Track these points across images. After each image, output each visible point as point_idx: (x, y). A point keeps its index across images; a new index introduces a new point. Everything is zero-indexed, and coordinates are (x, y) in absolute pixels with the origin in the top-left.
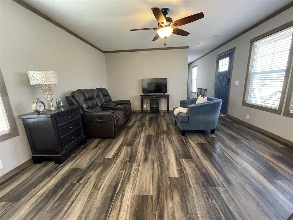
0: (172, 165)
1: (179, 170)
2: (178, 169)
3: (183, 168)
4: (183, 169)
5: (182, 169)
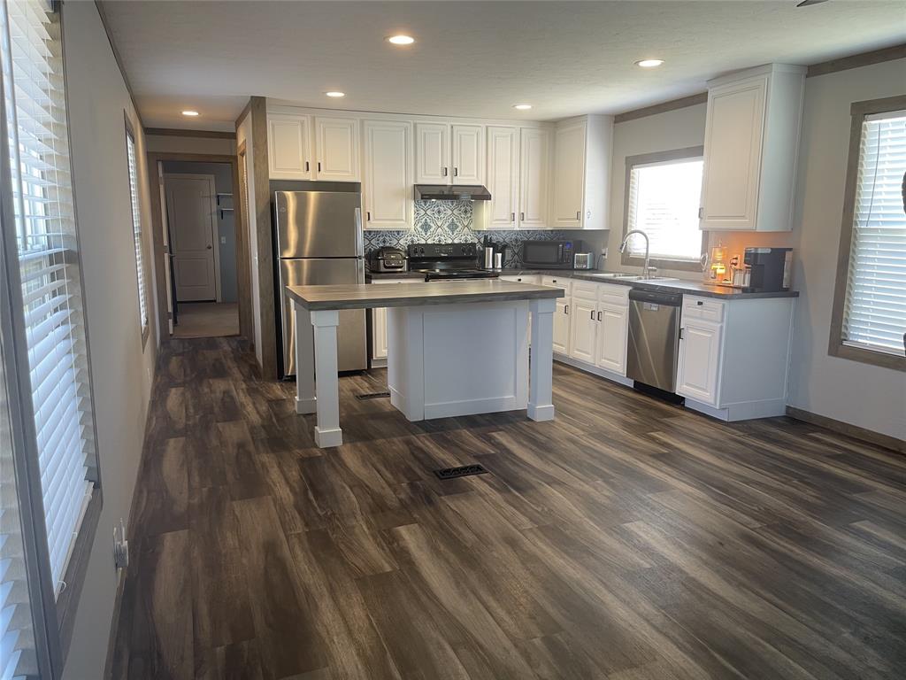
0: (421, 549)
1: (397, 541)
2: (400, 543)
3: (386, 548)
4: (385, 545)
5: (390, 544)
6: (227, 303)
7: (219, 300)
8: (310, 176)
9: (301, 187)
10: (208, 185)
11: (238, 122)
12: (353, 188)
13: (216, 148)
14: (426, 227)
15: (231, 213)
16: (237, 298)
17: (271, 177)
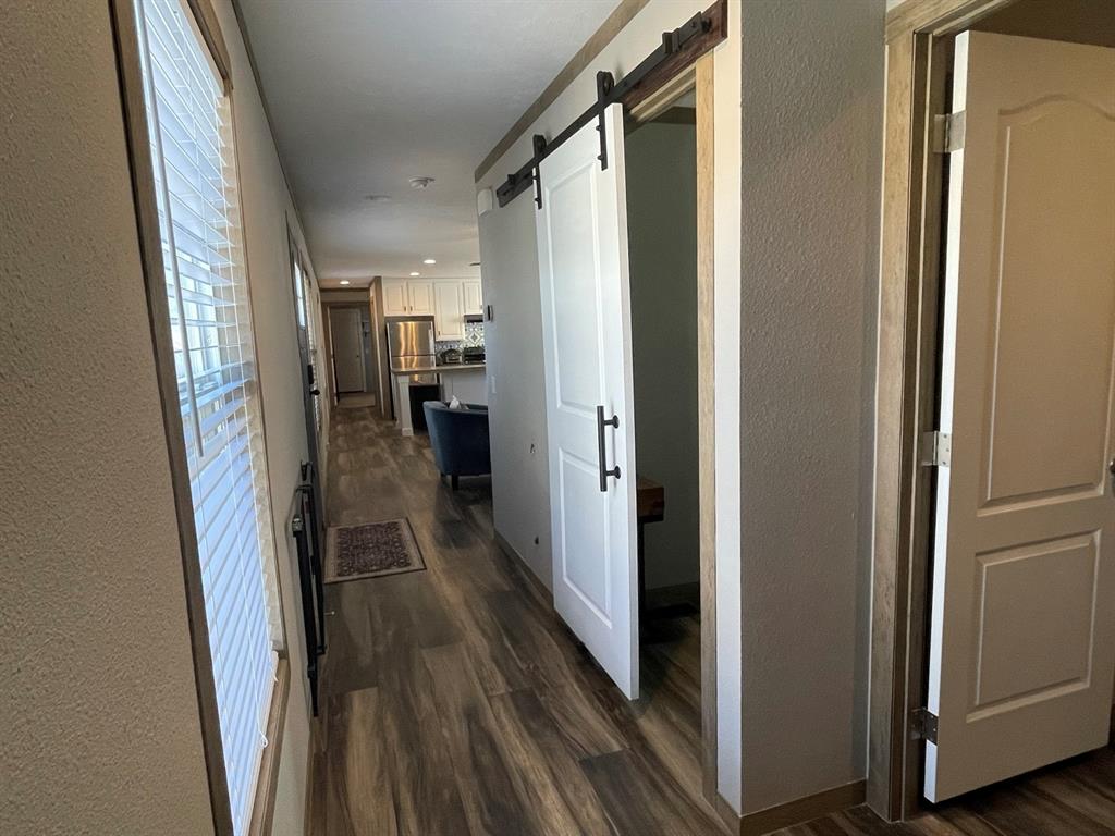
6: (369, 393)
7: (365, 389)
8: (407, 314)
9: (406, 319)
10: (356, 316)
11: (370, 284)
12: (431, 318)
13: (360, 297)
14: (474, 337)
15: (368, 335)
16: (373, 390)
17: (386, 315)
